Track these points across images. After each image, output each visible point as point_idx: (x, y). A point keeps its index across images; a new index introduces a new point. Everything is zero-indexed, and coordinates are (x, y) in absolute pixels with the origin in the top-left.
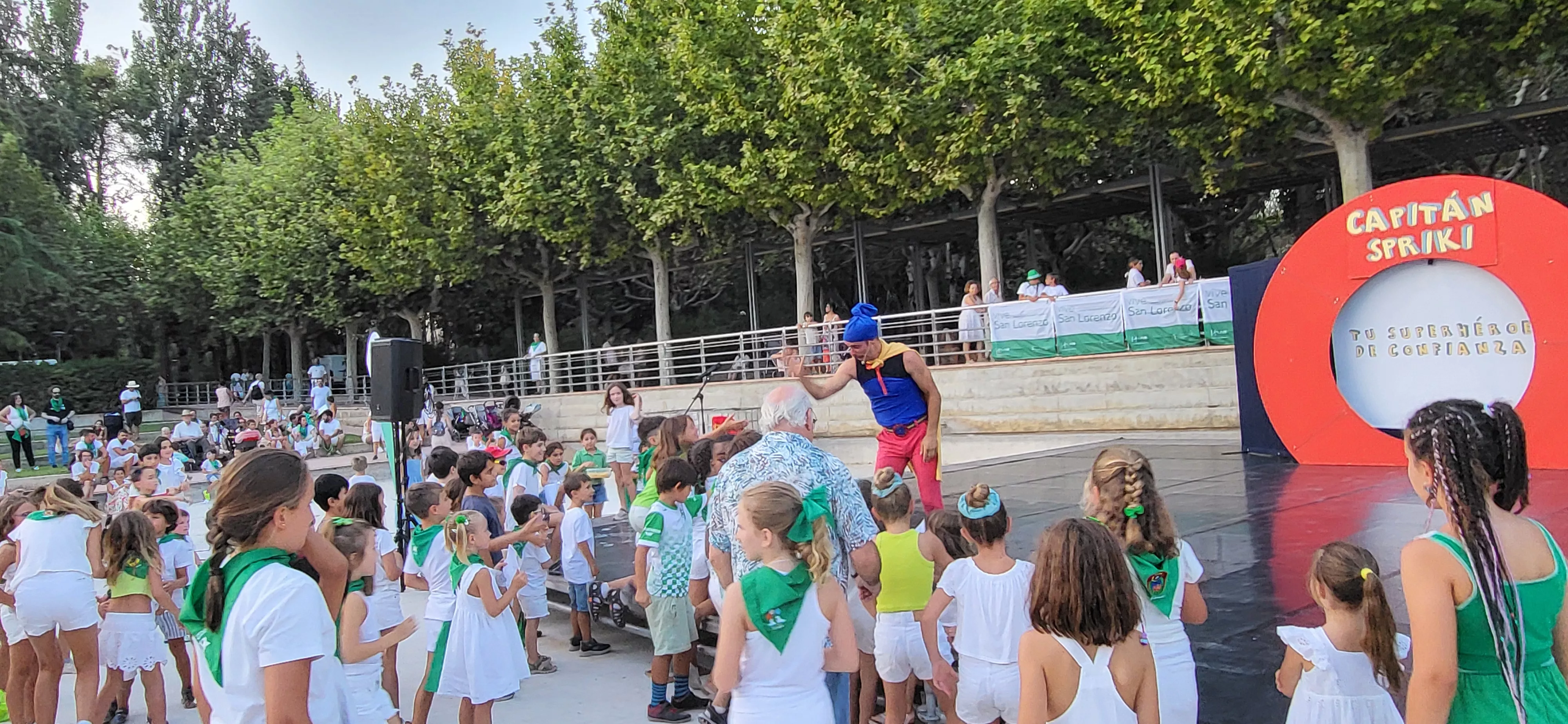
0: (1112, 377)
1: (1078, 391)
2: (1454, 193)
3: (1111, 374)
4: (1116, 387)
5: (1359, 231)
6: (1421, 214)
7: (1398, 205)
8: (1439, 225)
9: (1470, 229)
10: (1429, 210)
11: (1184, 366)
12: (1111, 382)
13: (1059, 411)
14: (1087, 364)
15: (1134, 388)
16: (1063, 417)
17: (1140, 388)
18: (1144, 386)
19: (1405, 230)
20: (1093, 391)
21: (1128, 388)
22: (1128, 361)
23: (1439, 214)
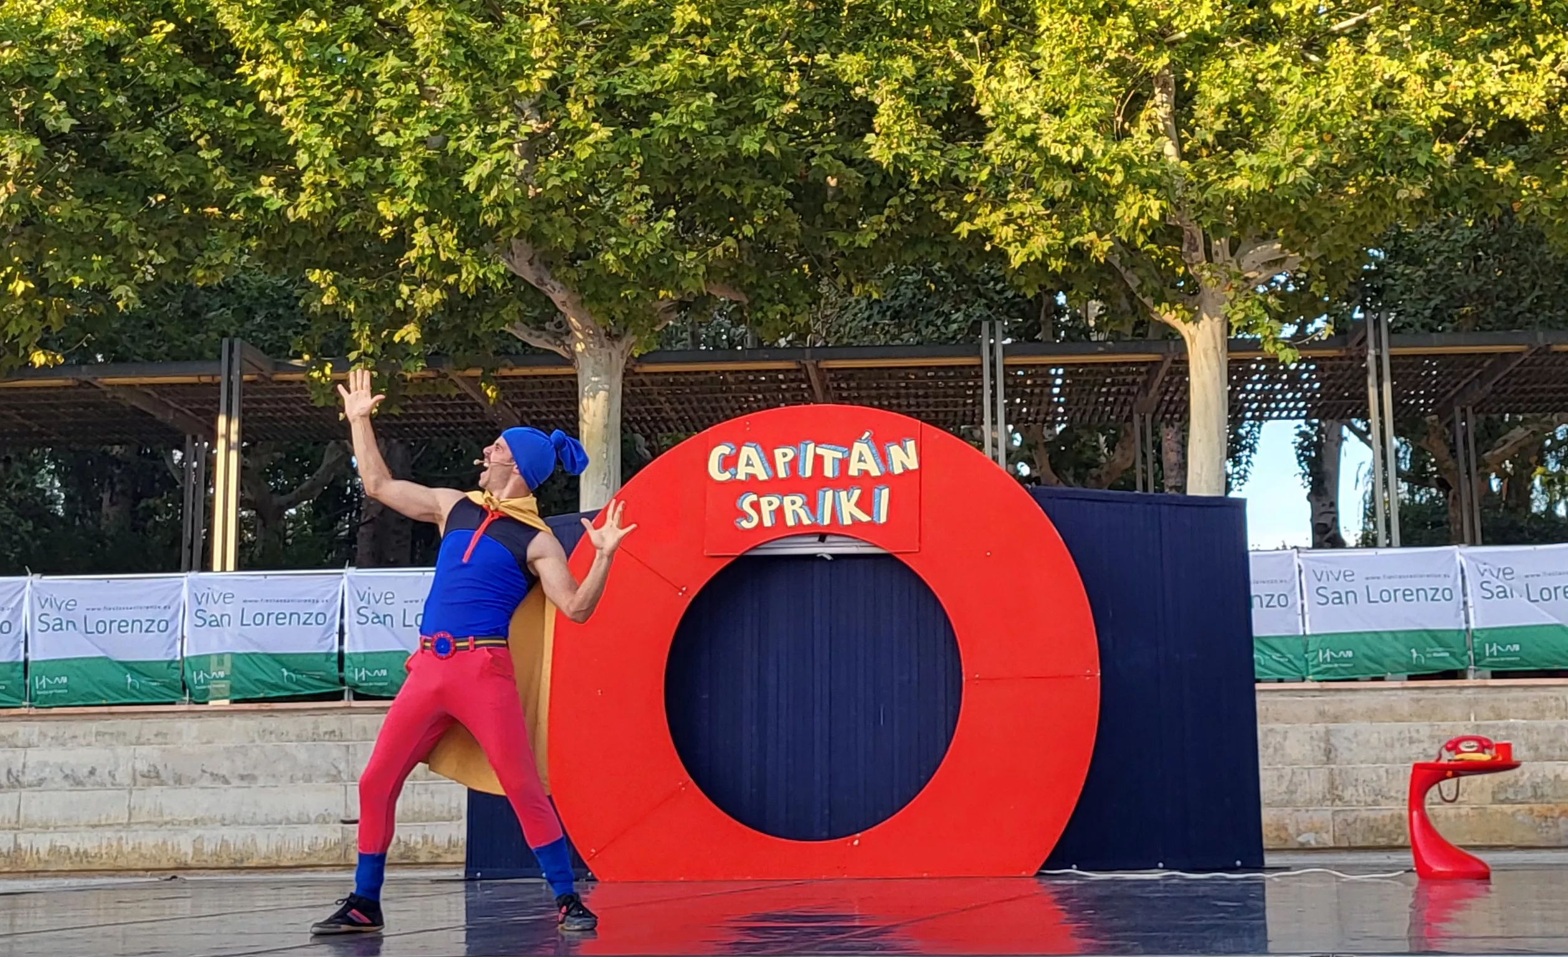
0: (147, 756)
1: (66, 785)
2: (867, 434)
3: (141, 750)
4: (154, 777)
5: (726, 476)
6: (818, 460)
7: (786, 444)
8: (843, 481)
9: (885, 492)
10: (831, 455)
11: (300, 738)
12: (142, 766)
13: (16, 828)
14: (94, 726)
15: (193, 781)
16: (24, 841)
17: (206, 781)
18: (215, 776)
19: (792, 484)
20: (103, 785)
21: (178, 780)
22: (182, 724)
23: (844, 464)
